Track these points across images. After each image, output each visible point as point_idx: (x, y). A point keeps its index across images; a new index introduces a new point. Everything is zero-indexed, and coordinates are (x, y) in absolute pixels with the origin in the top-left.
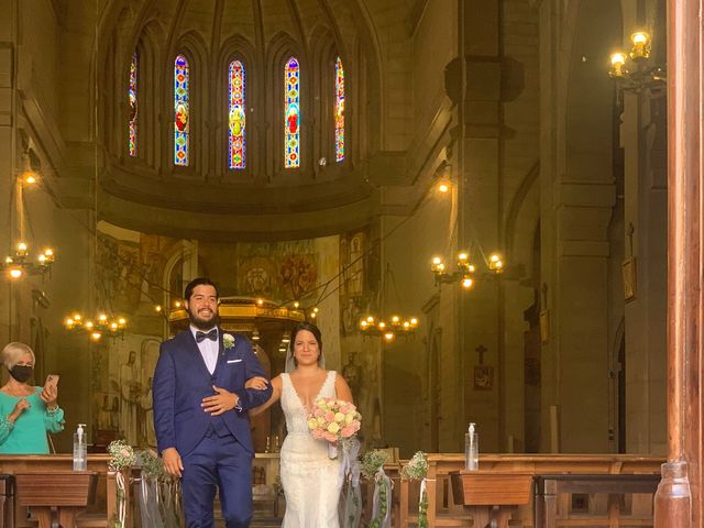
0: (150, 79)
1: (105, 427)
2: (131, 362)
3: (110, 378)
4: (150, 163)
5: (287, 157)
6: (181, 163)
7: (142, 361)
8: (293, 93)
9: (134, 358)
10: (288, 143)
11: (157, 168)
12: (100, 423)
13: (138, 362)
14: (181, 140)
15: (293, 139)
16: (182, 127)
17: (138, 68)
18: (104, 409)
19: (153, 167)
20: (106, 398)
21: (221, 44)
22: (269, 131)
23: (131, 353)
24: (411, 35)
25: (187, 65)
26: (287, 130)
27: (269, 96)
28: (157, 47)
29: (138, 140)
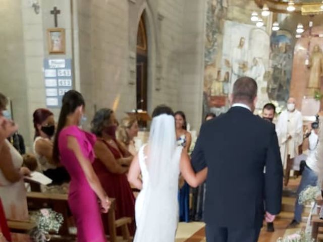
1: (217, 94)
2: (241, 45)
3: (224, 57)
7: (250, 44)
9: (244, 42)
12: (213, 91)
13: (246, 46)
18: (217, 80)
20: (219, 72)
23: (242, 38)
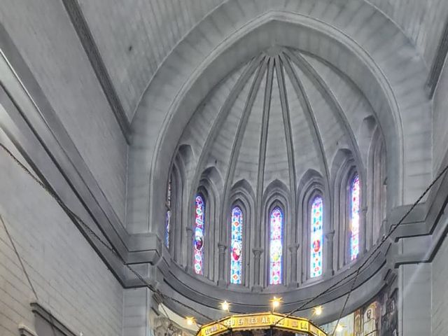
0: (212, 219)
4: (211, 278)
5: (312, 270)
6: (235, 282)
8: (317, 223)
10: (313, 260)
11: (216, 281)
14: (236, 267)
15: (317, 256)
16: (237, 258)
17: (205, 212)
19: (213, 281)
21: (264, 190)
22: (299, 251)
24: (430, 97)
25: (241, 215)
26: (312, 251)
27: (299, 226)
28: (218, 195)
29: (203, 262)
